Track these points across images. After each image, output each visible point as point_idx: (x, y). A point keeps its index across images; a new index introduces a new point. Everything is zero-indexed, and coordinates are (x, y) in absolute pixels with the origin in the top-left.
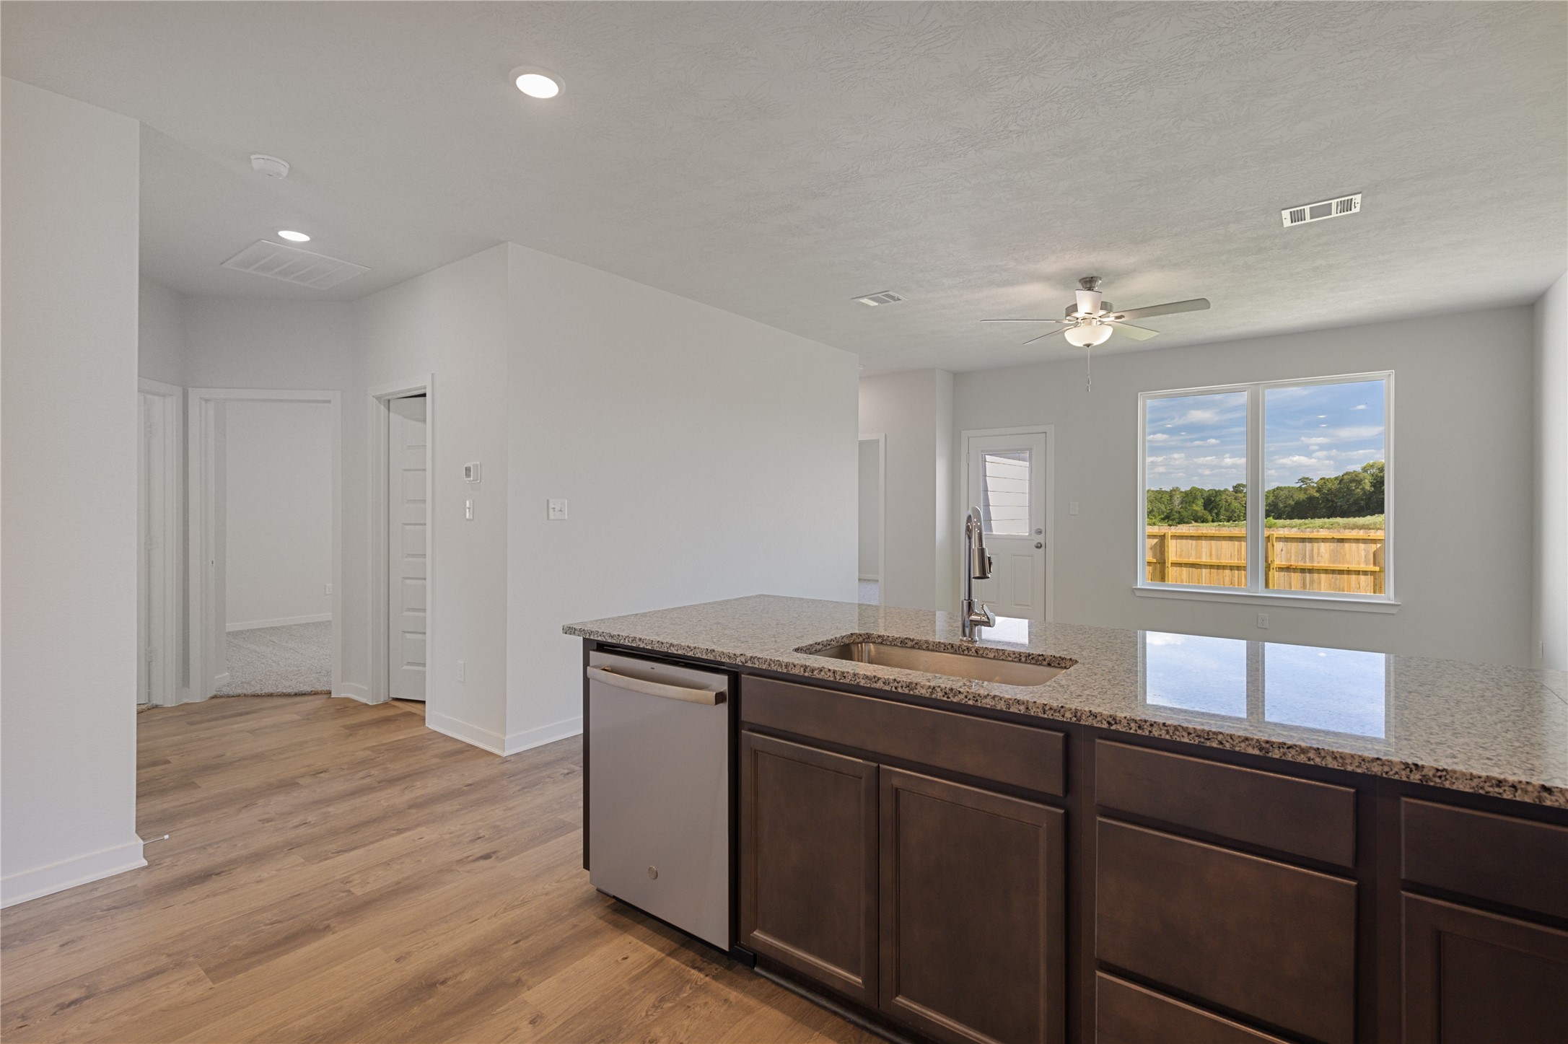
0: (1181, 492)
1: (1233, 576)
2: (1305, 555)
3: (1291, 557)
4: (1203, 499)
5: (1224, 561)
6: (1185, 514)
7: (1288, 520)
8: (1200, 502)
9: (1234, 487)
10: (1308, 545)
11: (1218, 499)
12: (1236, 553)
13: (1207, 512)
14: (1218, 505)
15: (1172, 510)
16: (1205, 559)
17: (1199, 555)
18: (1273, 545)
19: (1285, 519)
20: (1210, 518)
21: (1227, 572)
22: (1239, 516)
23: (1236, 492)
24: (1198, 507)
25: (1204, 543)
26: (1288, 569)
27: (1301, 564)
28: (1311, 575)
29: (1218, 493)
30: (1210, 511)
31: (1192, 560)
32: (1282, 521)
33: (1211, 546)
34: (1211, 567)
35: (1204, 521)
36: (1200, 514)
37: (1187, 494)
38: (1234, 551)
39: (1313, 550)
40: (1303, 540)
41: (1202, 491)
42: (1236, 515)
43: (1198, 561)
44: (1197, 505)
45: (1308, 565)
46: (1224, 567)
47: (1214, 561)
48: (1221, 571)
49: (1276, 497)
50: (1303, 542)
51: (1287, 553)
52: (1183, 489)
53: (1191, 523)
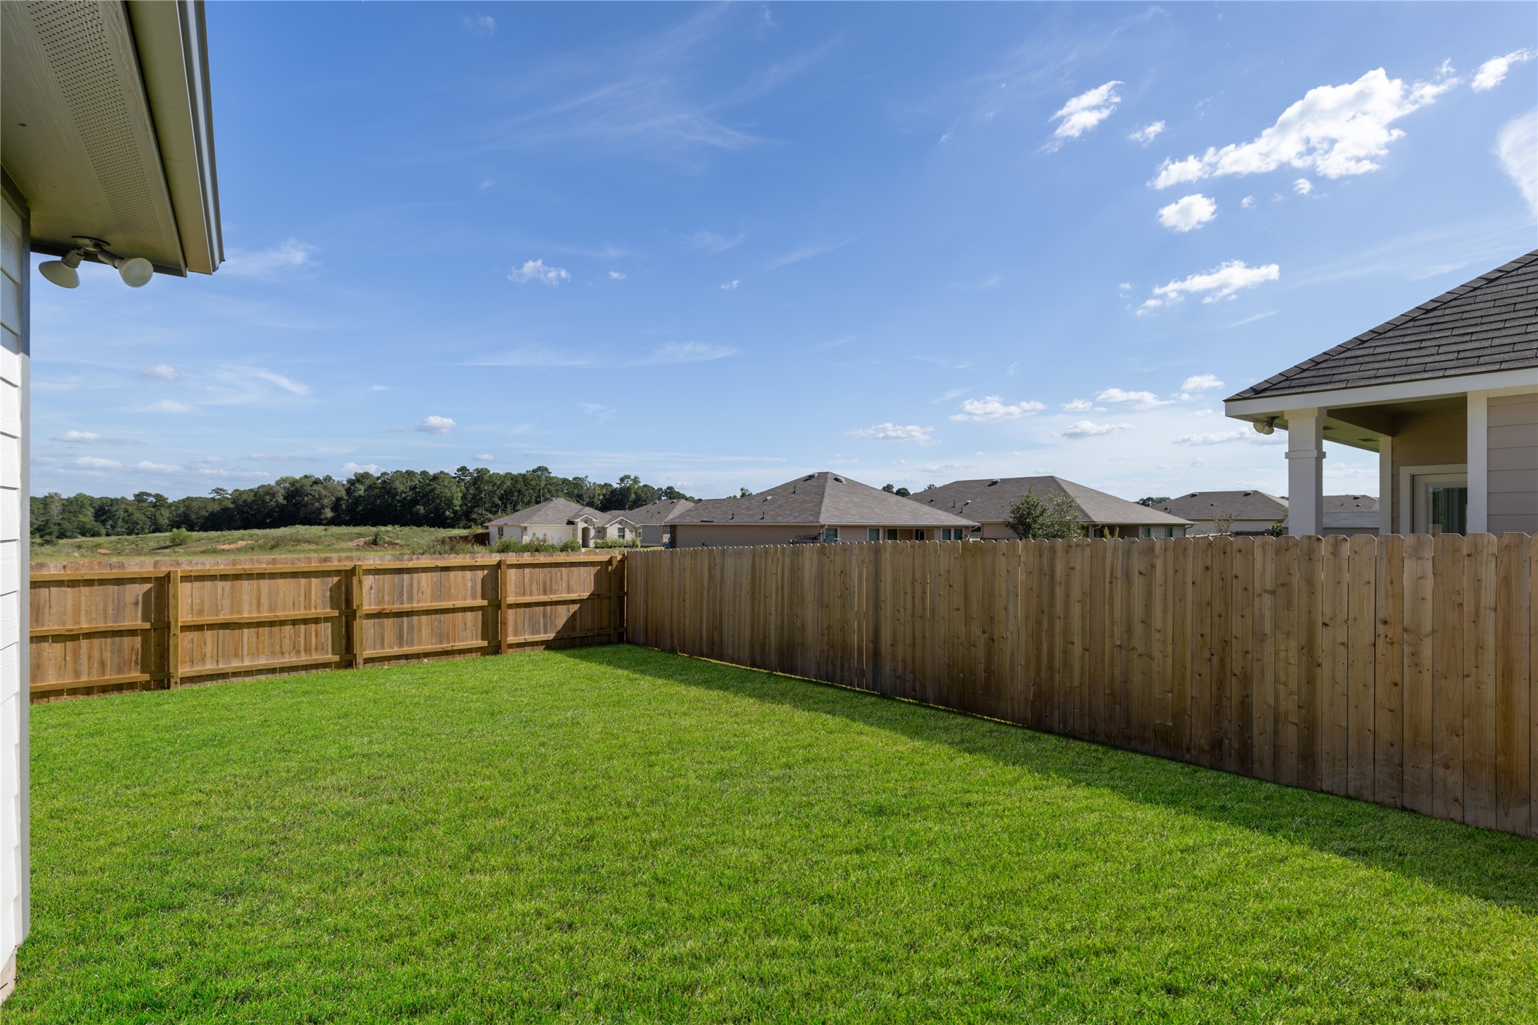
0: (63, 499)
1: (297, 635)
2: (402, 593)
3: (383, 597)
4: (94, 508)
5: (281, 614)
6: (66, 525)
7: (201, 533)
8: (90, 512)
9: (136, 496)
10: (406, 577)
11: (114, 509)
12: (302, 598)
13: (98, 524)
14: (114, 516)
15: (47, 521)
16: (247, 614)
17: (236, 606)
18: (360, 582)
19: (198, 531)
20: (103, 531)
21: (288, 629)
22: (143, 529)
23: (139, 501)
24: (88, 517)
25: (245, 584)
26: (379, 615)
27: (397, 607)
28: (410, 618)
29: (113, 502)
30: (103, 522)
31: (224, 617)
32: (195, 533)
33: (259, 591)
34: (259, 624)
35: (95, 534)
36: (88, 526)
37: (70, 501)
38: (299, 596)
39: (412, 585)
40: (400, 571)
41: (91, 499)
42: (139, 527)
43: (235, 617)
44: (85, 515)
45: (406, 607)
46: (282, 623)
47: (265, 615)
48: (276, 629)
49: (188, 508)
50: (400, 573)
51: (378, 590)
52: (64, 496)
53: (76, 537)
